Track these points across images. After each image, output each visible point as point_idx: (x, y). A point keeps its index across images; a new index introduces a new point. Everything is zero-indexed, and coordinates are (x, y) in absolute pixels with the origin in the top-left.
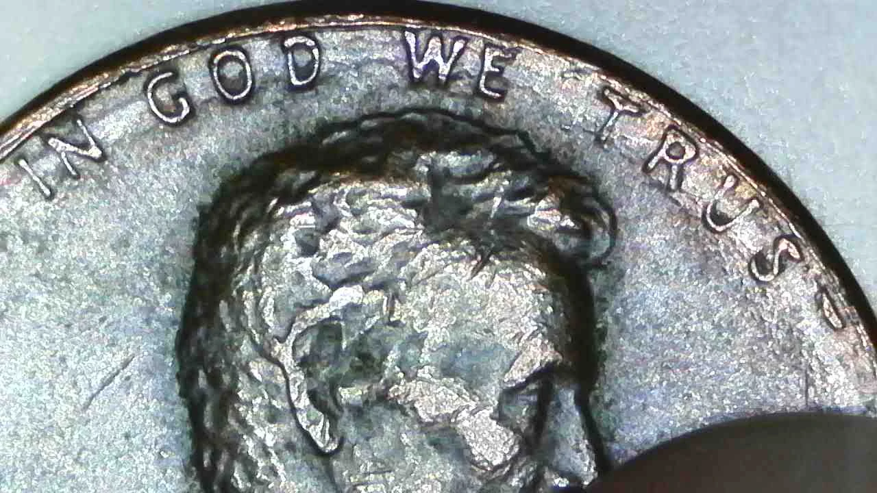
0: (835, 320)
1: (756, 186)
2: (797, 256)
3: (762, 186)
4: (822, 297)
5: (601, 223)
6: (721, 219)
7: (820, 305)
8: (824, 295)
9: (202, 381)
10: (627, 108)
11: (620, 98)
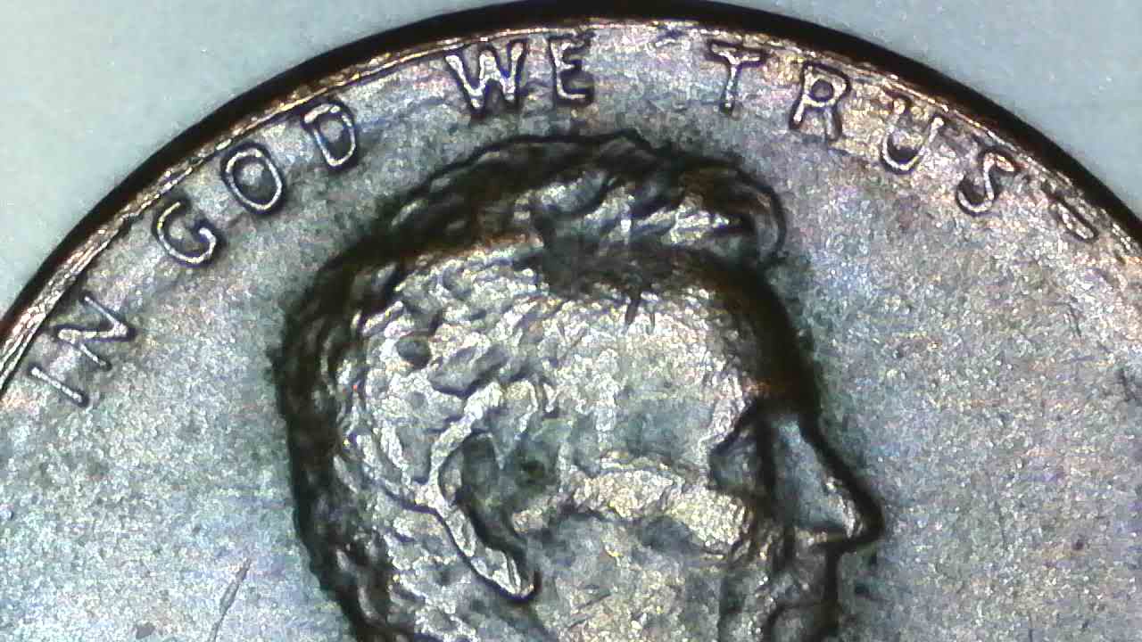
0: (1082, 231)
1: (933, 101)
2: (1011, 169)
3: (939, 98)
4: (1057, 208)
5: (760, 208)
6: (903, 155)
7: (1059, 218)
8: (1060, 205)
9: (342, 561)
10: (745, 58)
11: (734, 50)
